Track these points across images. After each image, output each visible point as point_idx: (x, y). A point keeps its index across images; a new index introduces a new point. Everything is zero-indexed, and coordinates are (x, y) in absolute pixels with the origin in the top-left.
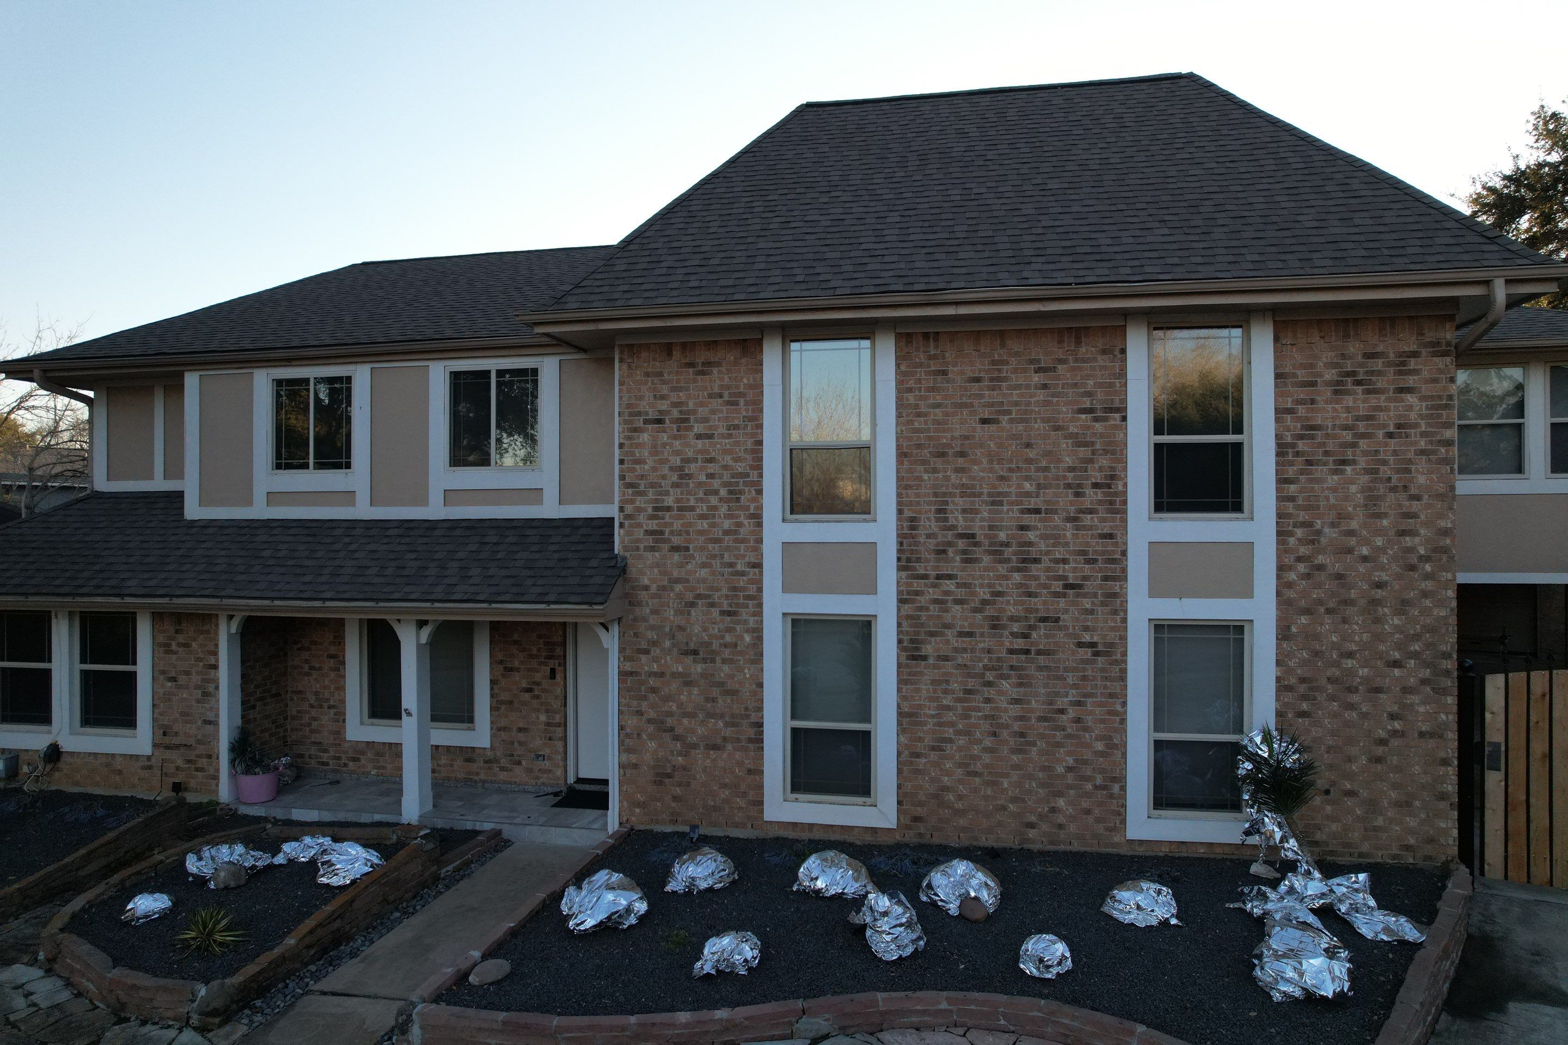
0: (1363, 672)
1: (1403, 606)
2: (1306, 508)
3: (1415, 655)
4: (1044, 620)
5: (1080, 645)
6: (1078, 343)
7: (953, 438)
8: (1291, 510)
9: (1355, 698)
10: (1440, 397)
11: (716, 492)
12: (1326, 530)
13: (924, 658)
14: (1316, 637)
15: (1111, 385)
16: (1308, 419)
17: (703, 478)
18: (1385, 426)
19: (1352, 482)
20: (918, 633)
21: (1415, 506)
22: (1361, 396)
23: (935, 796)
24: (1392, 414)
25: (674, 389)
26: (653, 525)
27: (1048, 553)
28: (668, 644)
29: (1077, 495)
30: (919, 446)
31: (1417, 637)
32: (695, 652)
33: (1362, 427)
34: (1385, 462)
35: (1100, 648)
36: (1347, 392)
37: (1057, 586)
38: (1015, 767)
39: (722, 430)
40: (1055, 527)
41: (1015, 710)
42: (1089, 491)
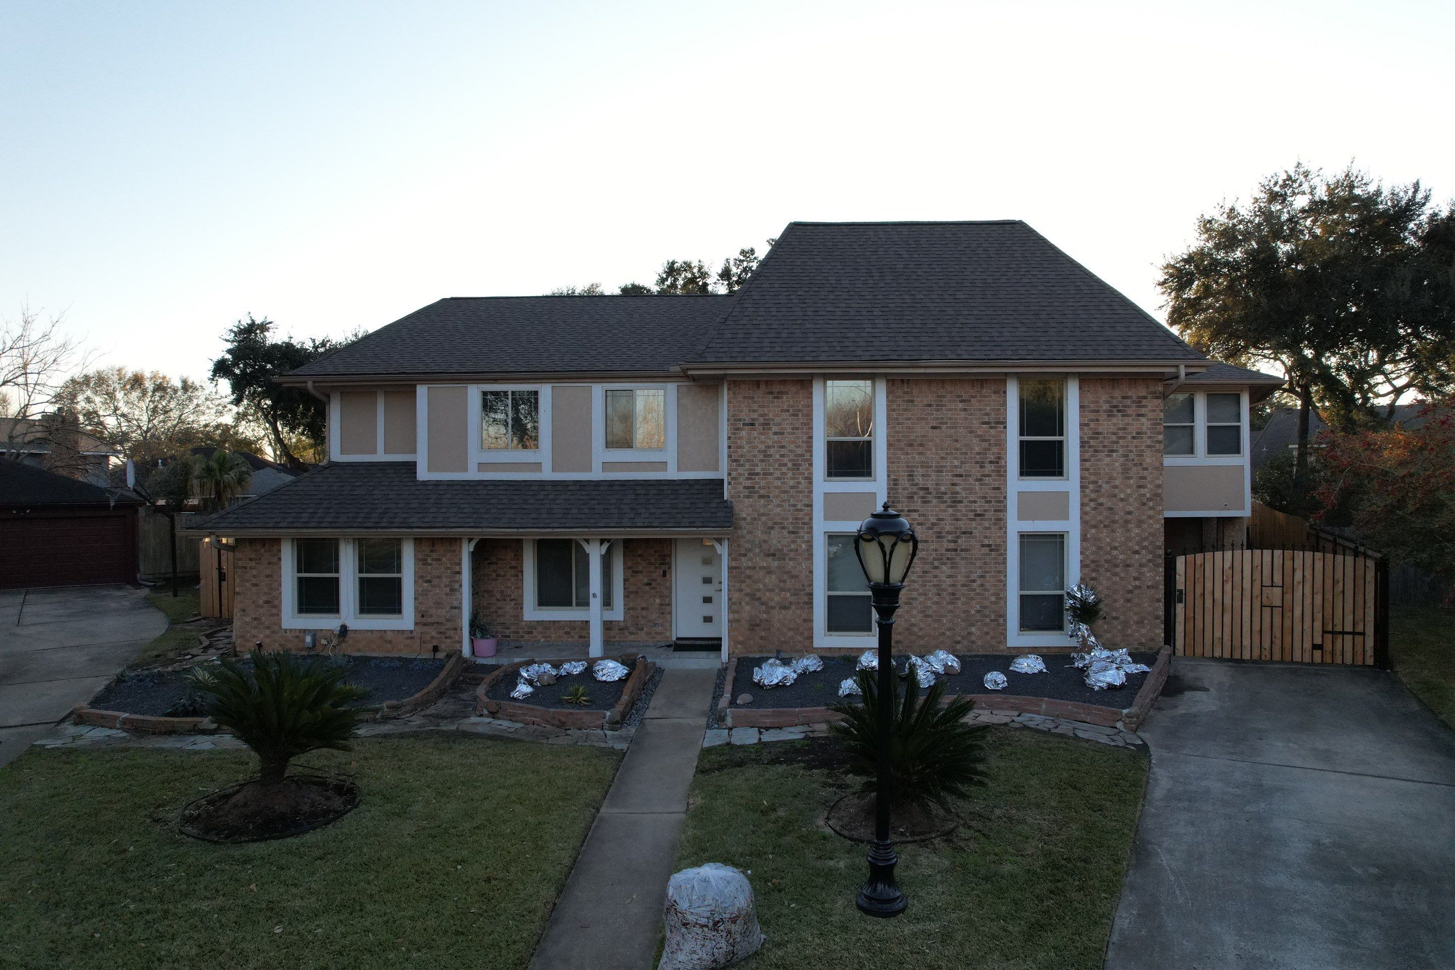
0: (1122, 557)
1: (1140, 523)
2: (1095, 474)
3: (1145, 548)
4: (964, 533)
5: (983, 546)
6: (982, 387)
7: (917, 436)
8: (1087, 475)
9: (1118, 570)
10: (1156, 419)
11: (785, 465)
12: (1104, 485)
14: (1099, 539)
15: (999, 410)
16: (1095, 429)
18: (1131, 433)
19: (1116, 461)
21: (1146, 473)
22: (1120, 418)
23: (907, 629)
24: (1134, 427)
25: (760, 406)
26: (748, 483)
27: (966, 497)
28: (757, 550)
29: (982, 467)
30: (899, 441)
31: (1146, 539)
32: (774, 555)
33: (1121, 433)
34: (1131, 451)
35: (993, 547)
36: (1113, 416)
37: (971, 515)
38: (950, 611)
39: (789, 430)
40: (970, 484)
41: (949, 581)
42: (987, 465)
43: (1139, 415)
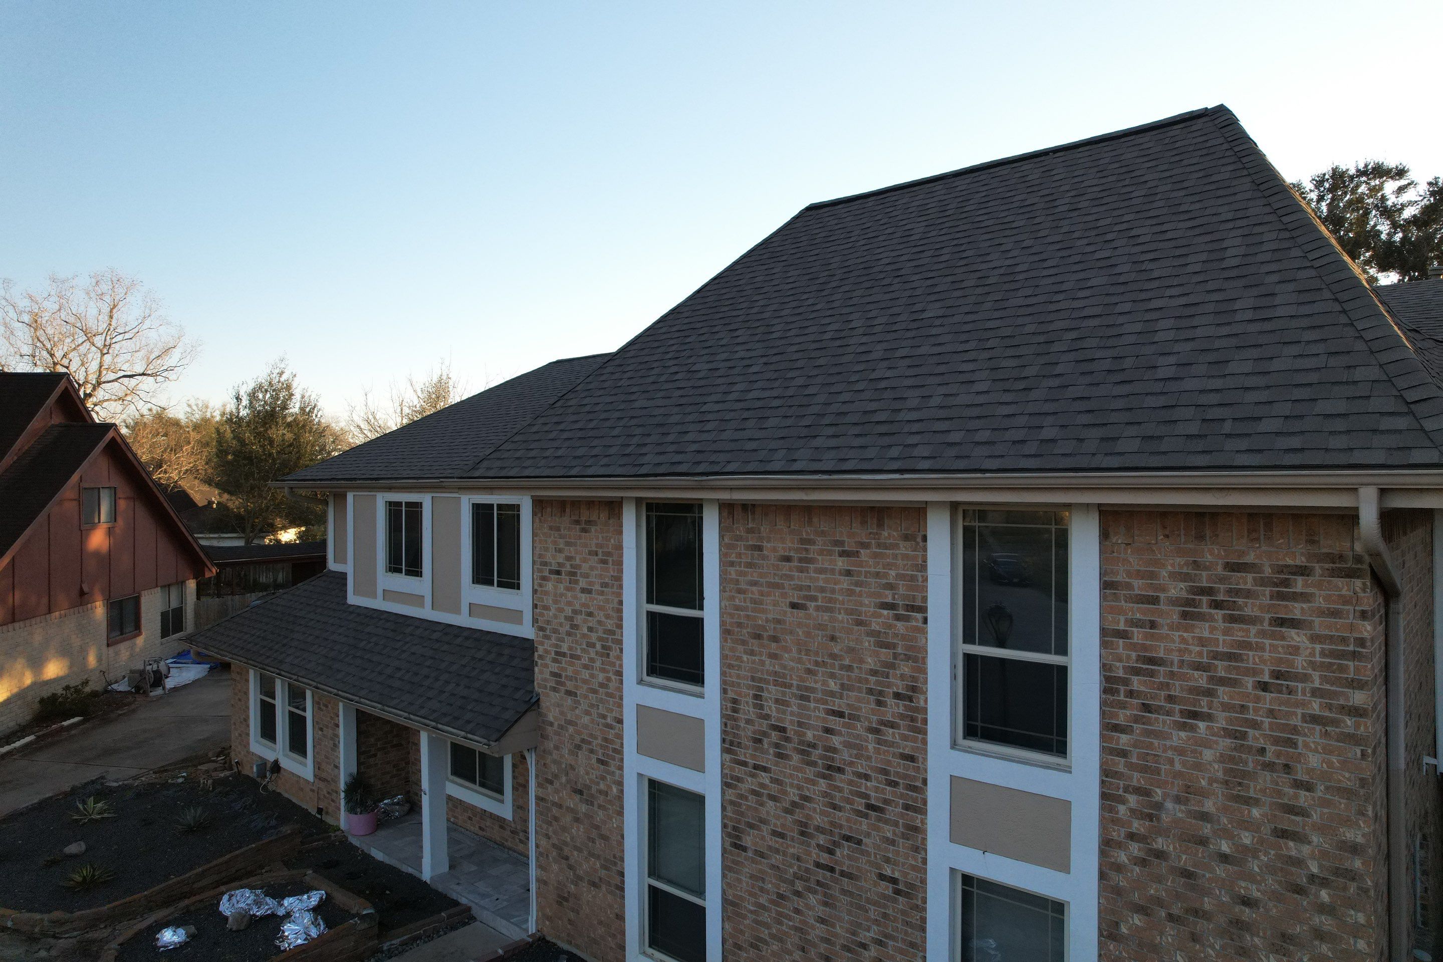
2: (1144, 769)
4: (848, 839)
5: (882, 877)
6: (880, 525)
7: (767, 620)
8: (1121, 768)
12: (1169, 805)
13: (744, 849)
15: (913, 578)
16: (1145, 648)
17: (585, 631)
18: (1254, 672)
19: (1207, 744)
20: (739, 822)
22: (1221, 625)
24: (1266, 655)
25: (568, 544)
27: (851, 764)
28: (564, 779)
29: (879, 703)
30: (740, 625)
33: (1221, 668)
34: (1255, 725)
35: (901, 887)
36: (1201, 617)
37: (860, 804)
39: (597, 587)
40: (858, 737)
42: (890, 701)
43: (1282, 622)
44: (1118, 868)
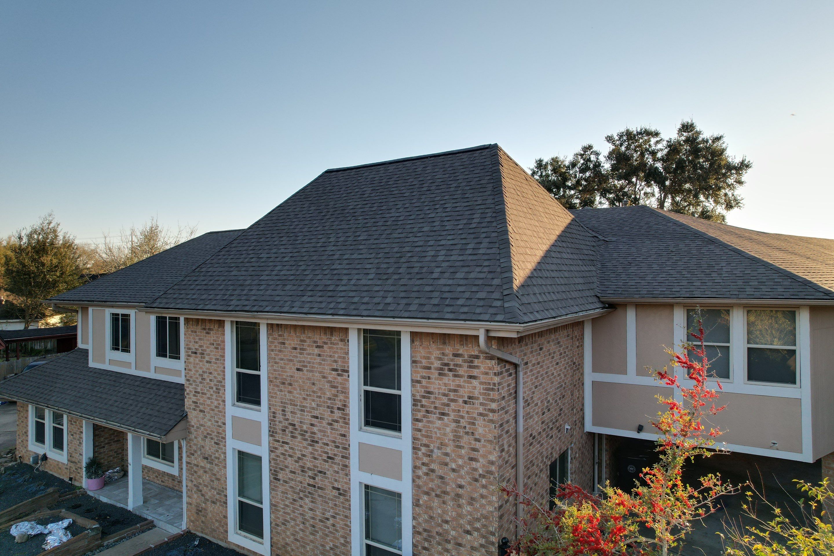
0: (453, 533)
1: (472, 501)
2: (427, 437)
3: (477, 530)
4: (320, 472)
5: (334, 488)
6: (332, 335)
7: (287, 376)
8: (420, 437)
9: (449, 546)
10: (489, 384)
11: (212, 388)
12: (436, 450)
13: (279, 480)
14: (431, 508)
15: (344, 358)
16: (427, 387)
18: (462, 397)
19: (447, 426)
20: (276, 468)
21: (478, 445)
22: (451, 378)
24: (466, 390)
25: (200, 339)
27: (321, 439)
28: (199, 453)
29: (332, 412)
30: (276, 378)
31: (478, 520)
32: (207, 459)
33: (452, 395)
34: (463, 417)
35: (341, 492)
36: (445, 375)
37: (325, 456)
40: (324, 427)
44: (419, 477)
